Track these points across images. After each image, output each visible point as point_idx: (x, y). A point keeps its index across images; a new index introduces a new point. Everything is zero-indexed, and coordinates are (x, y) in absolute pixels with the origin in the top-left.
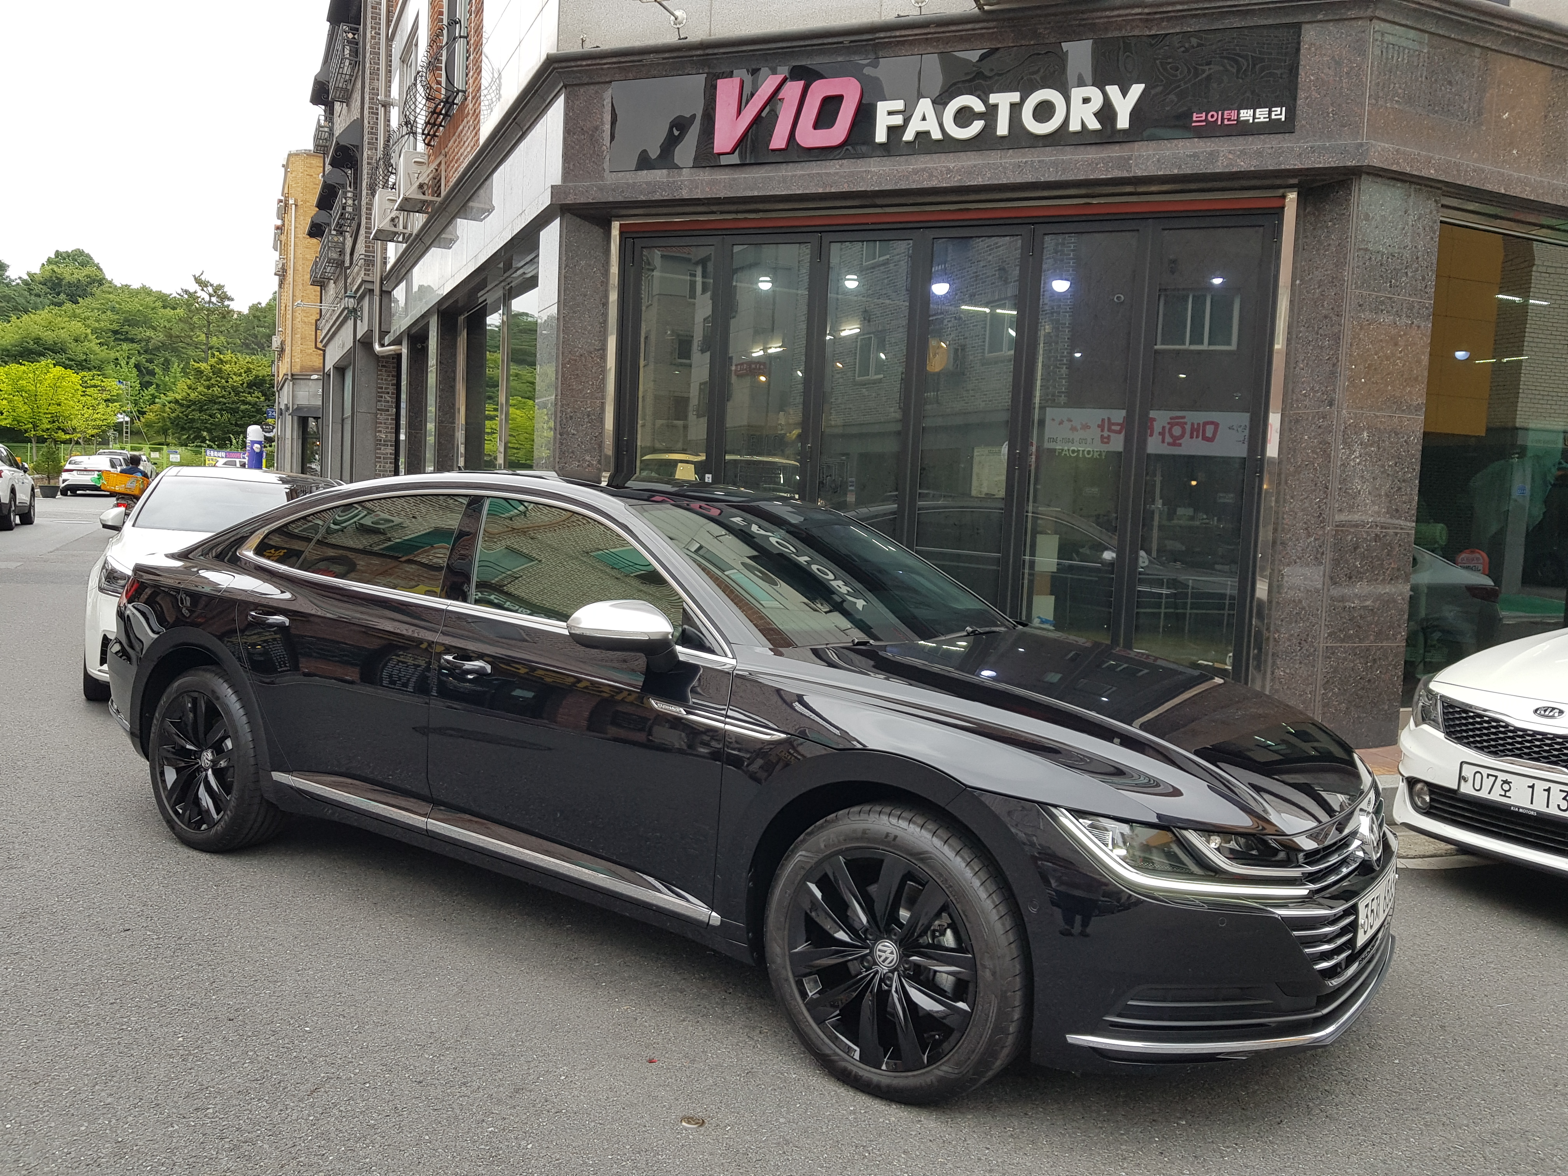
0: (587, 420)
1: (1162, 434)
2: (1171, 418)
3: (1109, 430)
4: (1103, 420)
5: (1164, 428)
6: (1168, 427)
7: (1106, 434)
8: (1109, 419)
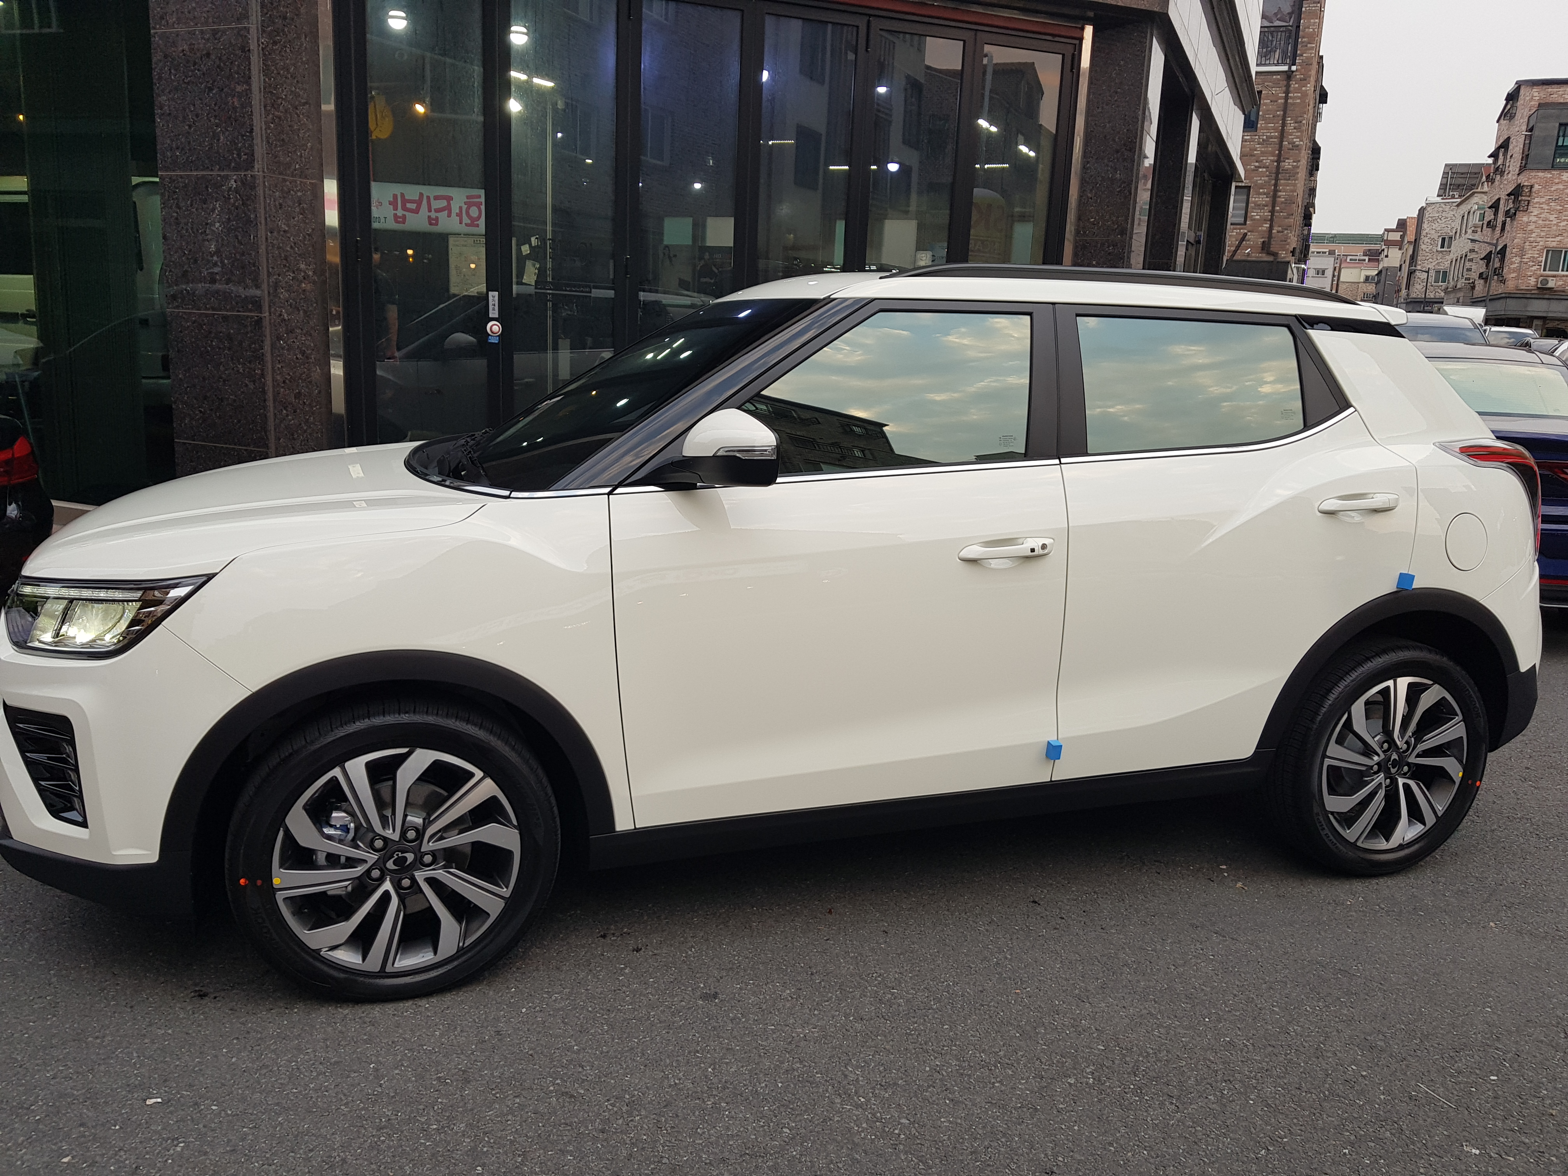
0: (297, 210)
1: (459, 215)
2: (468, 197)
3: (404, 208)
4: (395, 196)
5: (461, 208)
6: (465, 207)
7: (400, 212)
8: (402, 195)
